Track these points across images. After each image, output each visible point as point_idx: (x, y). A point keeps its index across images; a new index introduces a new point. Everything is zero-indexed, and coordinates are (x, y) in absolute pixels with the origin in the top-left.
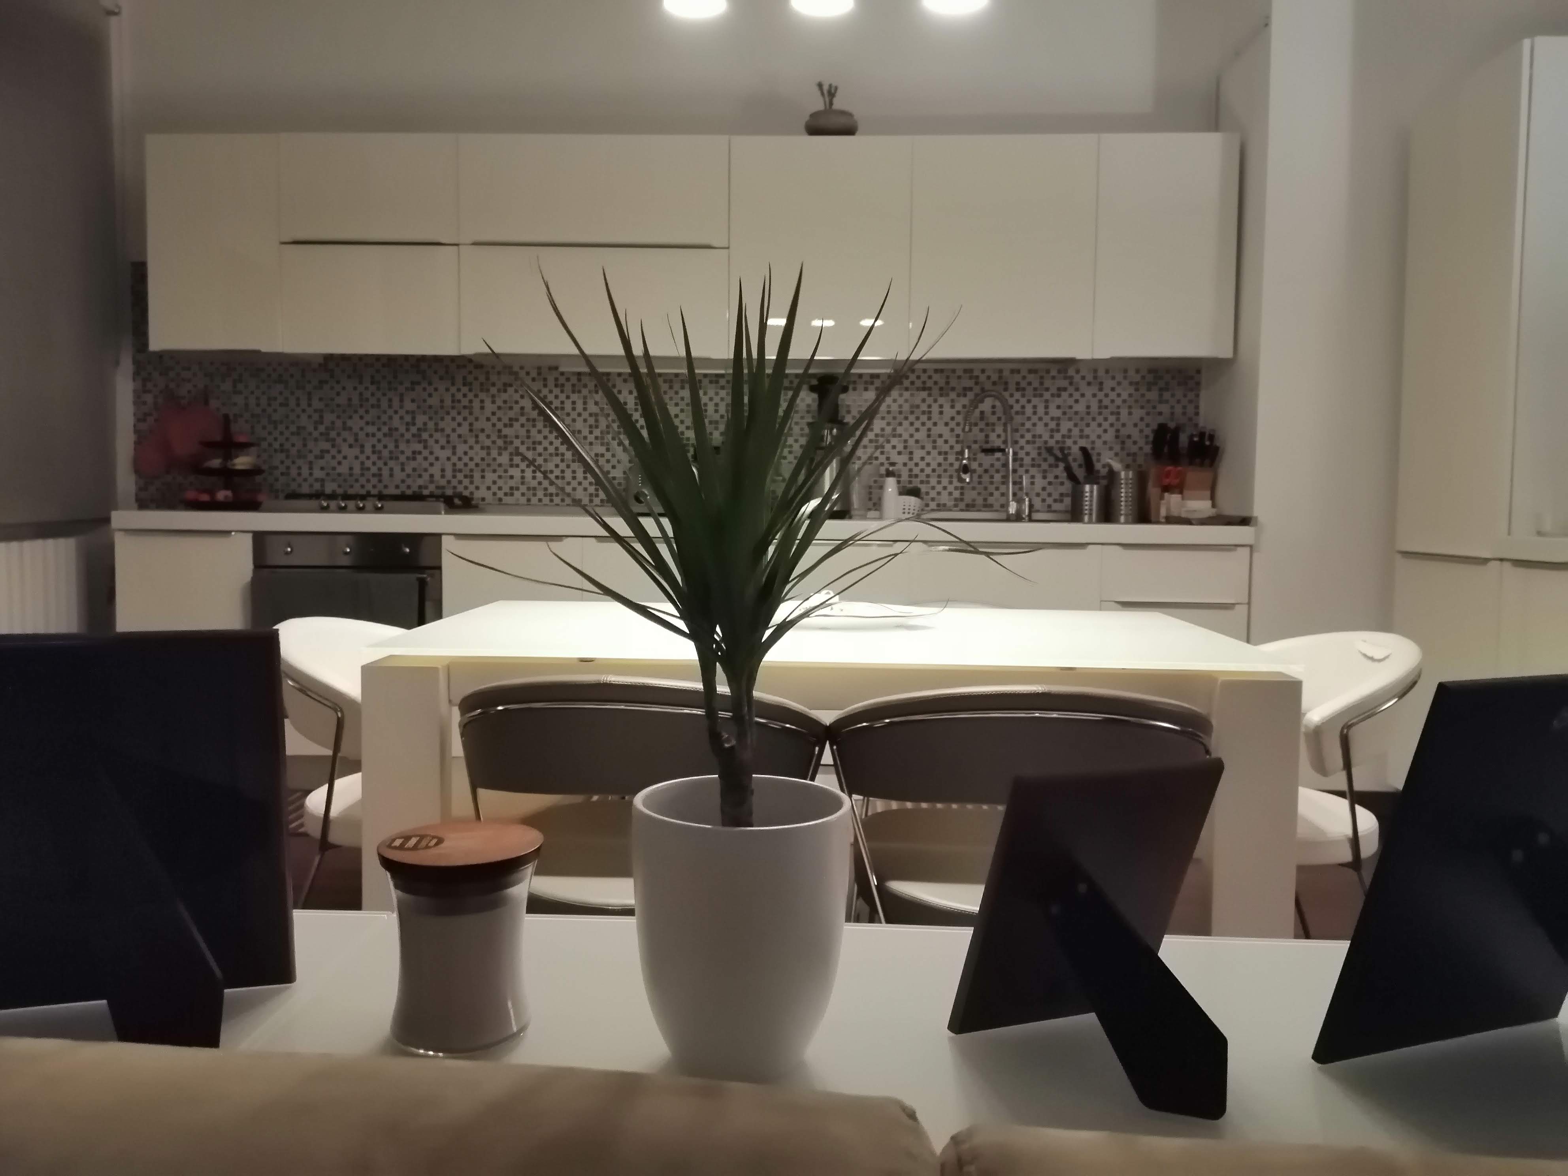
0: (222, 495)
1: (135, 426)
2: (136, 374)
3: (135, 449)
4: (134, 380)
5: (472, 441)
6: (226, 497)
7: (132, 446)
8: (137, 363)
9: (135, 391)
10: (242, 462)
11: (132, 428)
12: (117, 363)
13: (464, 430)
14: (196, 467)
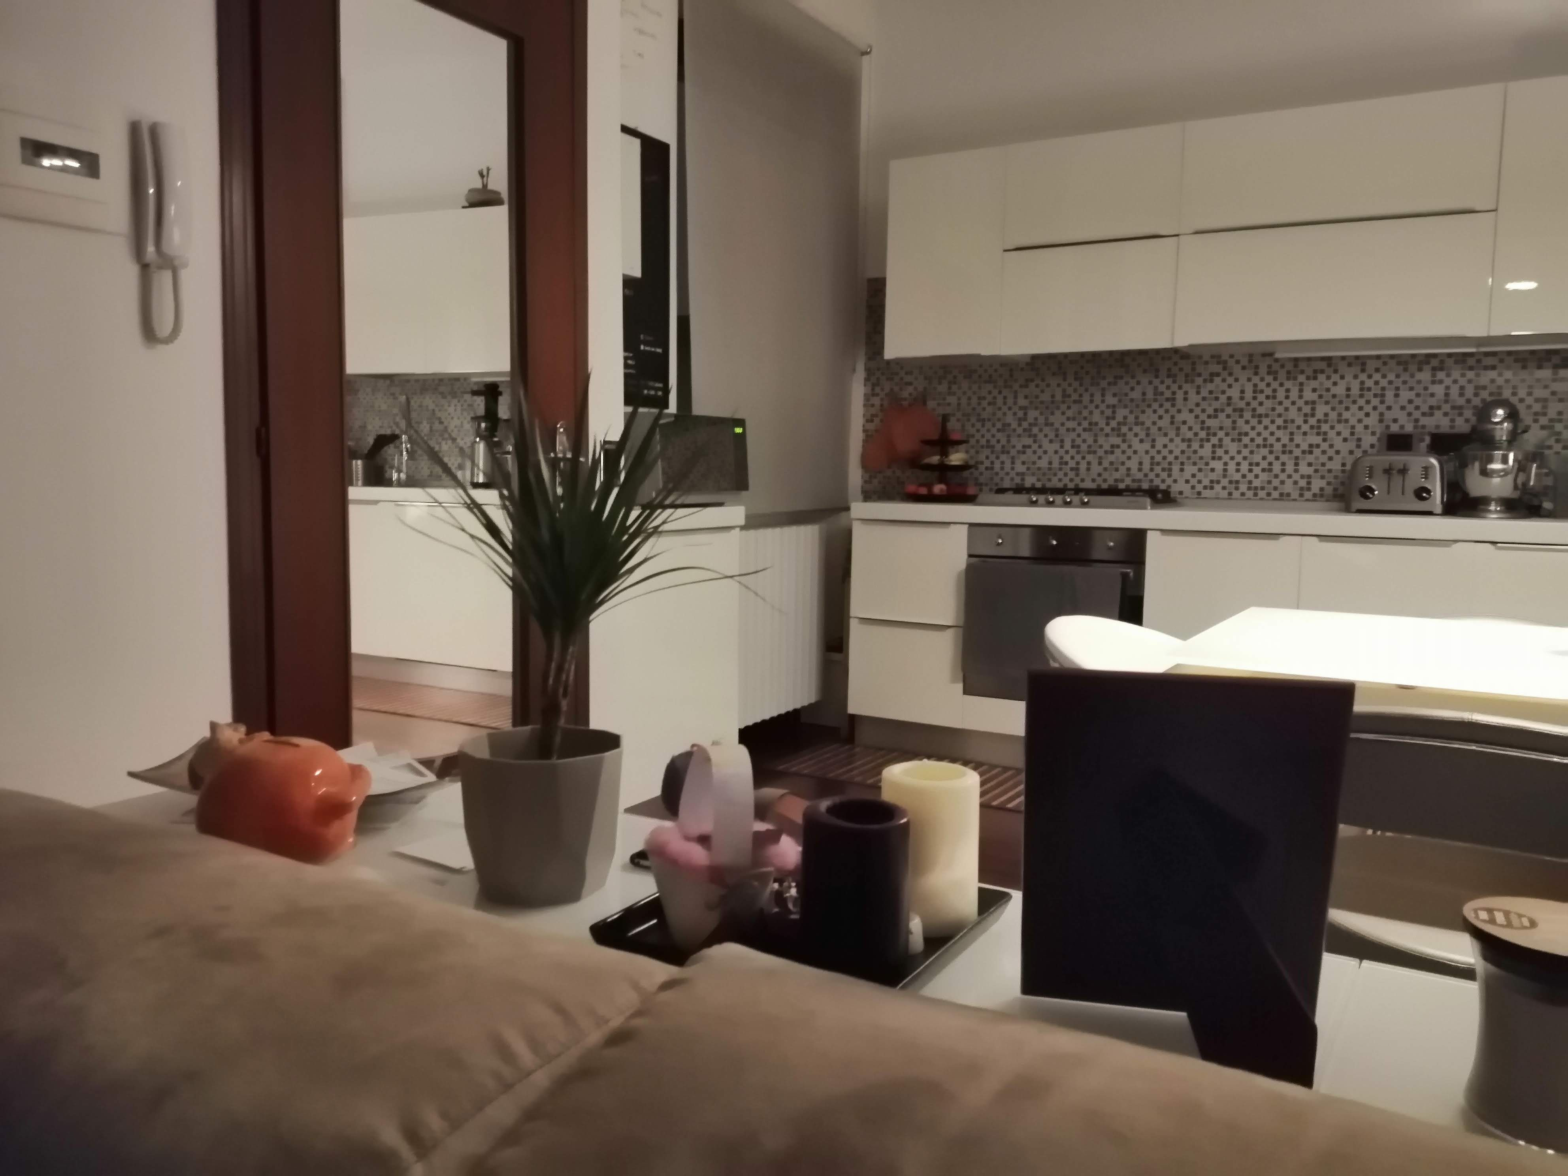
0: (938, 488)
1: (864, 426)
2: (867, 380)
3: (863, 446)
4: (865, 385)
5: (1172, 434)
6: (941, 490)
7: (861, 444)
8: (869, 371)
9: (865, 395)
10: (956, 458)
11: (861, 428)
12: (854, 370)
13: (1165, 423)
14: (915, 462)
